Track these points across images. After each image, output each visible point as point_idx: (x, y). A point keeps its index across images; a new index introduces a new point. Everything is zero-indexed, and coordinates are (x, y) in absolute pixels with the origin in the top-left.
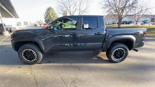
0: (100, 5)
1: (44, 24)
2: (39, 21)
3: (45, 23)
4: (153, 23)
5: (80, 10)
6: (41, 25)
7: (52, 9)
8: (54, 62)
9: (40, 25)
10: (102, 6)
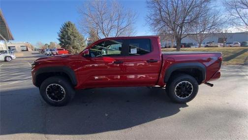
0: (149, 19)
1: (58, 50)
2: (49, 44)
3: (60, 47)
4: (222, 44)
5: (118, 27)
6: (53, 52)
7: (72, 25)
9: (50, 52)
10: (151, 22)
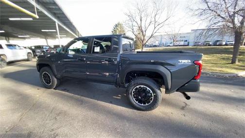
5: (155, 22)
8: (68, 91)
